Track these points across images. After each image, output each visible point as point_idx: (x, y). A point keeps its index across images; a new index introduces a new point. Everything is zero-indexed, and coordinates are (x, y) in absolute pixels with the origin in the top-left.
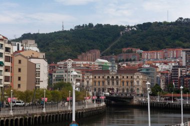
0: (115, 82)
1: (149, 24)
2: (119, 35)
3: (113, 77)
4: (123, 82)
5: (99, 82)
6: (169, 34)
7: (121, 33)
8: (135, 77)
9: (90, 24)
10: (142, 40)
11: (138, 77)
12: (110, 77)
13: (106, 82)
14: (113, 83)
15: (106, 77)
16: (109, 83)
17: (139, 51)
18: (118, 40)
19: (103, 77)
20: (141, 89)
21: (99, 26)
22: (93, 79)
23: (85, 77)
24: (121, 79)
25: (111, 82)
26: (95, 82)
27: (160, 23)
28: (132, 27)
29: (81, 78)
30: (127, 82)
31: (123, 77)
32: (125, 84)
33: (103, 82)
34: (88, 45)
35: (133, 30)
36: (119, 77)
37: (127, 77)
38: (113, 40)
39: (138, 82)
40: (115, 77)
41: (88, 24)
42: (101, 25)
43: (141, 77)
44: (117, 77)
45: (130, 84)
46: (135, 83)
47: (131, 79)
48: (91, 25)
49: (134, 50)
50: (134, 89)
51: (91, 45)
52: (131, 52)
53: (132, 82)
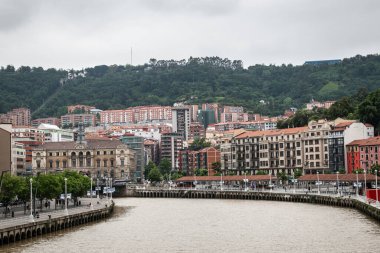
0: (85, 161)
1: (104, 68)
2: (58, 85)
3: (81, 153)
4: (98, 161)
5: (58, 162)
6: (138, 84)
7: (62, 82)
8: (118, 152)
9: (9, 67)
10: (96, 92)
11: (122, 152)
12: (77, 154)
13: (70, 161)
14: (81, 163)
15: (70, 154)
16: (74, 163)
17: (94, 110)
18: (58, 92)
19: (65, 154)
20: (128, 171)
21: (25, 69)
22: (47, 157)
23: (34, 154)
24: (94, 156)
25: (77, 161)
26: (51, 162)
27: (121, 67)
28: (78, 72)
29: (24, 157)
30: (105, 161)
31: (98, 153)
32: (102, 163)
33: (65, 162)
34: (8, 100)
35: (81, 77)
36: (92, 153)
37: (105, 153)
38: (50, 93)
39: (122, 161)
40: (85, 154)
41: (5, 67)
42: (28, 68)
43: (127, 152)
44: (88, 153)
45: (109, 163)
46: (118, 161)
47: (111, 156)
48: (10, 69)
49: (86, 109)
50: (117, 171)
51: (13, 101)
52: (83, 111)
53: (113, 161)
